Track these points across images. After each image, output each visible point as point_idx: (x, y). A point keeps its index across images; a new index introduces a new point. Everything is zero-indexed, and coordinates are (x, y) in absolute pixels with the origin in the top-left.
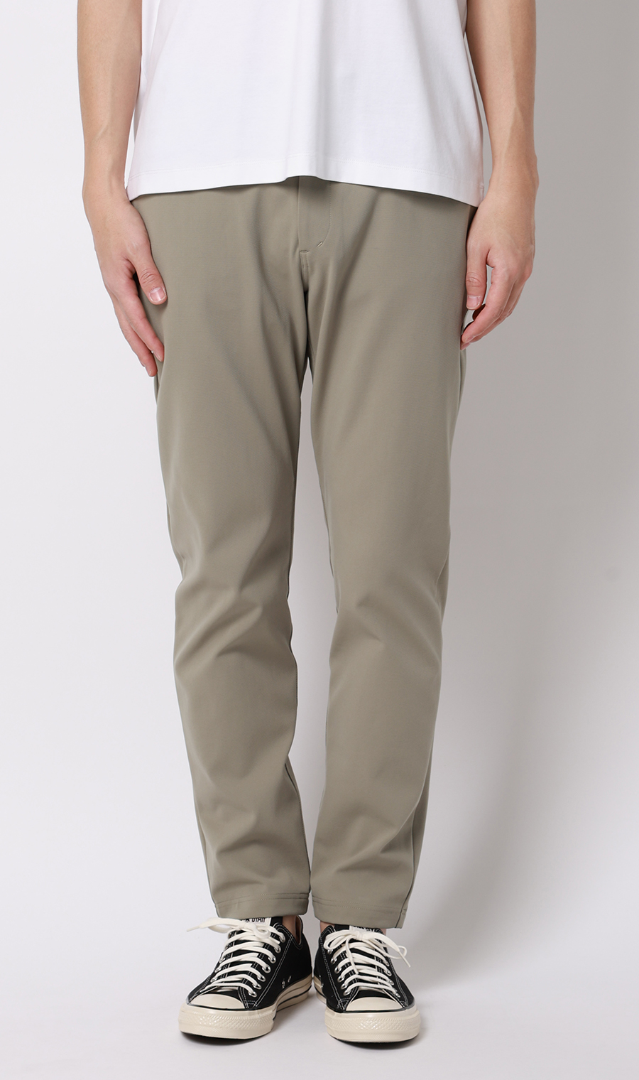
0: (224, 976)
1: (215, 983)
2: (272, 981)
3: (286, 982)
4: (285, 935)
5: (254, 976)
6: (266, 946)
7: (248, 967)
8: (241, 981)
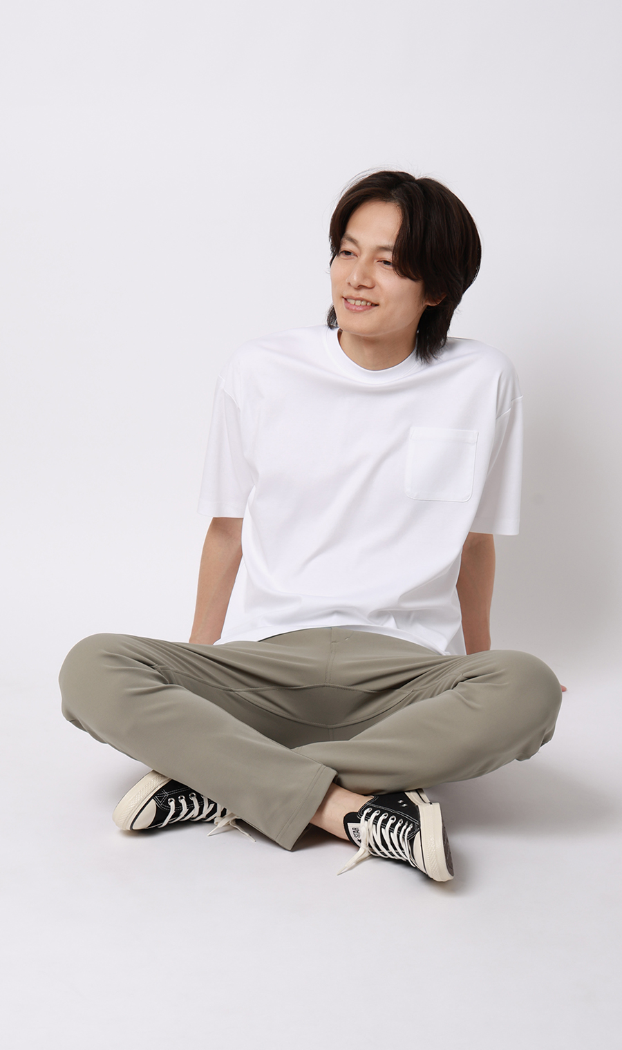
2: (402, 814)
3: (403, 803)
4: (365, 809)
5: (400, 829)
6: (375, 823)
8: (404, 838)
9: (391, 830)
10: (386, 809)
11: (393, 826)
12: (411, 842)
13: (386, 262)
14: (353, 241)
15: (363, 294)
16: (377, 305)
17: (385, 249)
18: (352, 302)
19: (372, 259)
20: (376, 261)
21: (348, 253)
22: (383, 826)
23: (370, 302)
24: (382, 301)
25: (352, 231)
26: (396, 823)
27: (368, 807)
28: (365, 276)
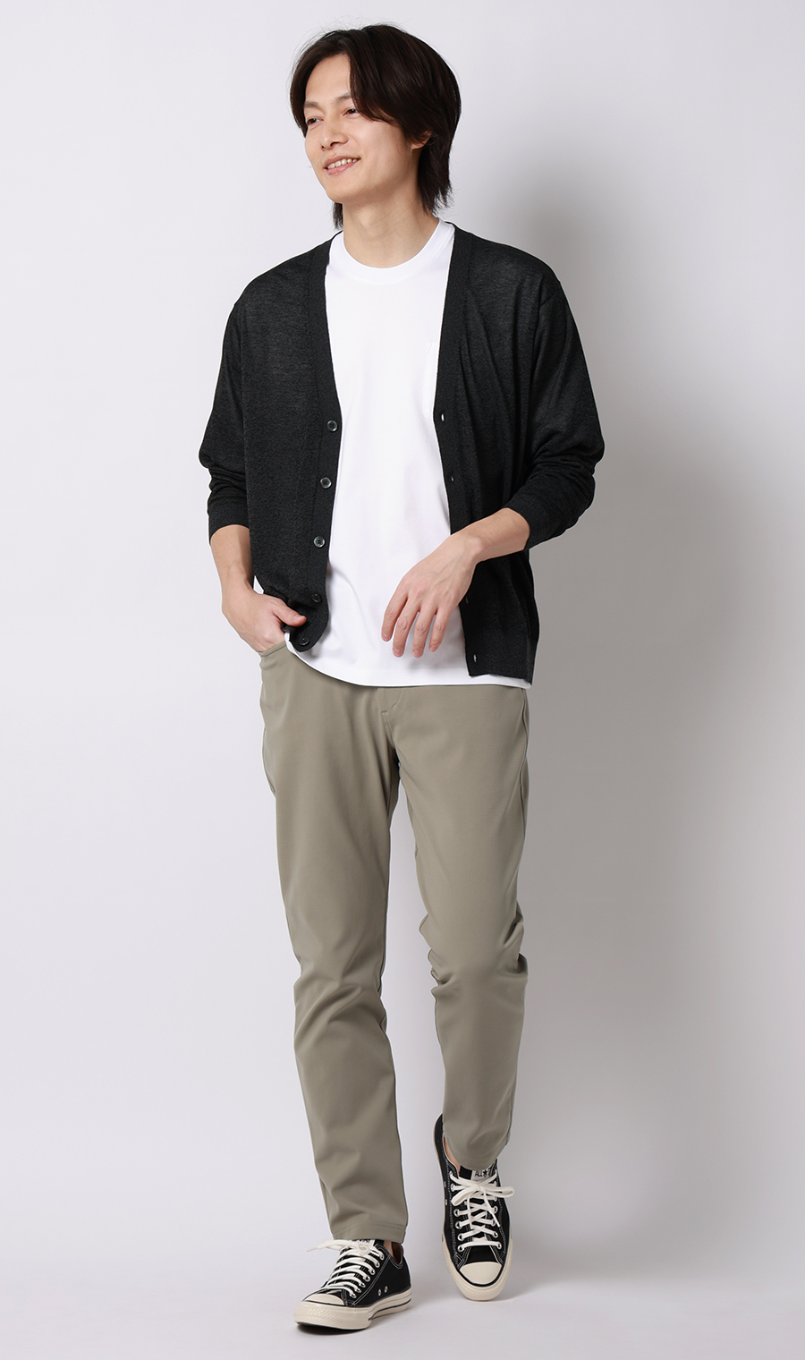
0: (333, 1282)
1: (327, 1287)
2: (370, 1288)
3: (383, 1291)
4: (384, 1254)
5: (356, 1283)
6: (367, 1261)
7: (351, 1277)
8: (345, 1286)
9: (357, 1275)
10: (379, 1274)
11: (360, 1277)
12: (338, 1294)
13: (351, 111)
14: (314, 105)
15: (339, 151)
16: (358, 159)
17: (345, 97)
18: (333, 166)
19: (337, 117)
20: (341, 115)
21: (312, 121)
22: (363, 1268)
23: (350, 158)
24: (361, 153)
25: (310, 98)
26: (363, 1281)
27: (386, 1257)
28: (334, 134)
